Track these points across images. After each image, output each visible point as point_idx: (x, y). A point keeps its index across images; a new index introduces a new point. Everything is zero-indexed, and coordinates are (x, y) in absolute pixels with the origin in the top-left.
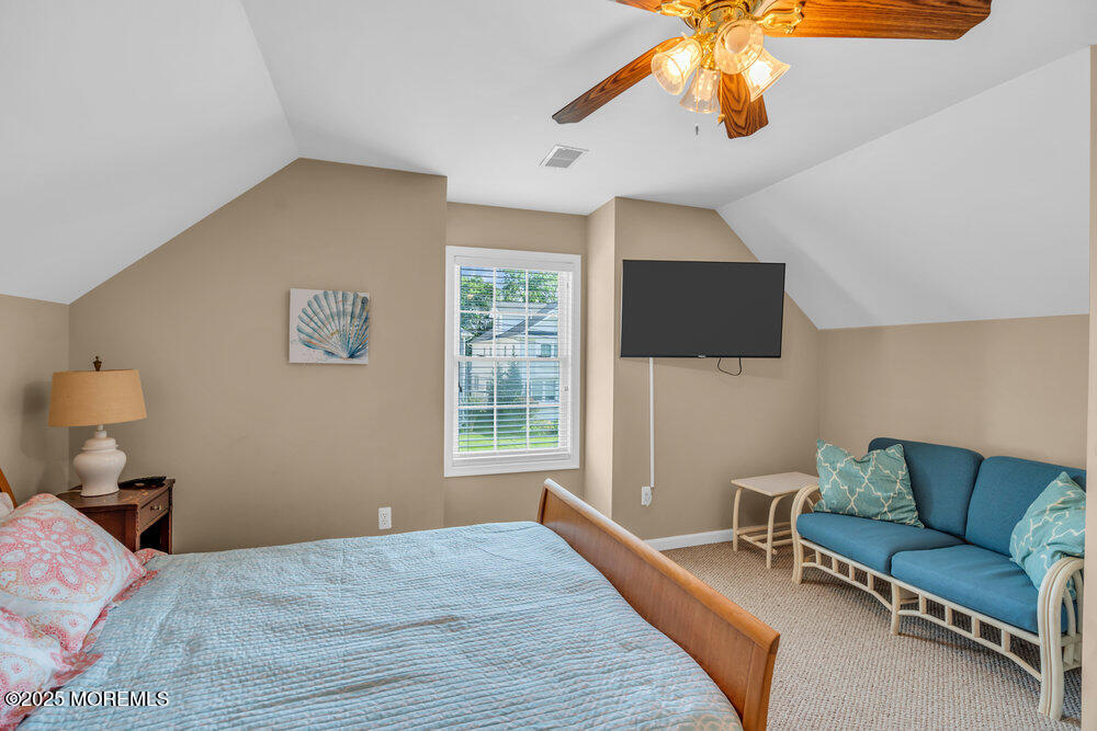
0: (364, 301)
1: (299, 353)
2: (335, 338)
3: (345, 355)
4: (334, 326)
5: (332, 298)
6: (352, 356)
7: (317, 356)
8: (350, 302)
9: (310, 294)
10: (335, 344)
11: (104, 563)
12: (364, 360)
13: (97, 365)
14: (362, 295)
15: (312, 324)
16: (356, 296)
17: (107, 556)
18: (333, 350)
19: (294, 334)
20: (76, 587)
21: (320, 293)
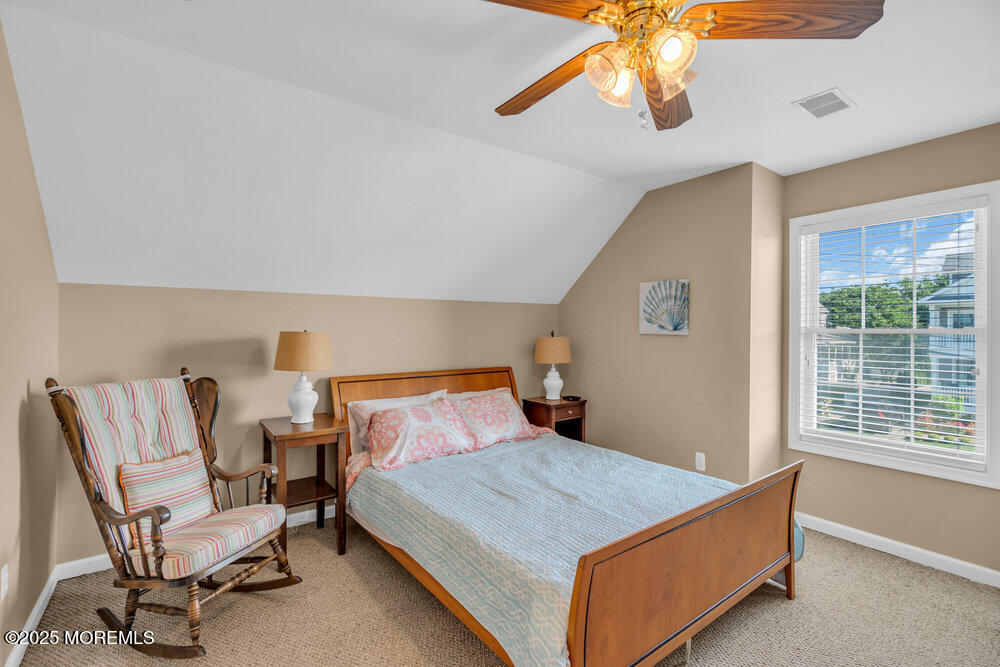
0: (683, 286)
1: (645, 328)
2: (665, 316)
3: (671, 328)
4: (664, 306)
5: (662, 287)
6: (675, 329)
7: (654, 329)
8: (674, 288)
9: (650, 285)
10: (665, 320)
11: (507, 421)
12: (684, 332)
13: (552, 334)
14: (682, 281)
15: (652, 307)
16: (678, 283)
17: (510, 419)
18: (663, 324)
19: (642, 315)
20: (489, 425)
21: (656, 283)
